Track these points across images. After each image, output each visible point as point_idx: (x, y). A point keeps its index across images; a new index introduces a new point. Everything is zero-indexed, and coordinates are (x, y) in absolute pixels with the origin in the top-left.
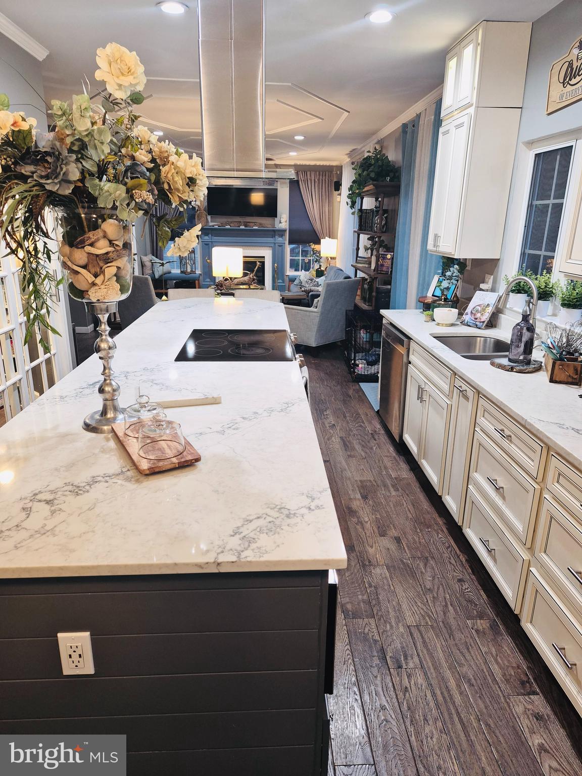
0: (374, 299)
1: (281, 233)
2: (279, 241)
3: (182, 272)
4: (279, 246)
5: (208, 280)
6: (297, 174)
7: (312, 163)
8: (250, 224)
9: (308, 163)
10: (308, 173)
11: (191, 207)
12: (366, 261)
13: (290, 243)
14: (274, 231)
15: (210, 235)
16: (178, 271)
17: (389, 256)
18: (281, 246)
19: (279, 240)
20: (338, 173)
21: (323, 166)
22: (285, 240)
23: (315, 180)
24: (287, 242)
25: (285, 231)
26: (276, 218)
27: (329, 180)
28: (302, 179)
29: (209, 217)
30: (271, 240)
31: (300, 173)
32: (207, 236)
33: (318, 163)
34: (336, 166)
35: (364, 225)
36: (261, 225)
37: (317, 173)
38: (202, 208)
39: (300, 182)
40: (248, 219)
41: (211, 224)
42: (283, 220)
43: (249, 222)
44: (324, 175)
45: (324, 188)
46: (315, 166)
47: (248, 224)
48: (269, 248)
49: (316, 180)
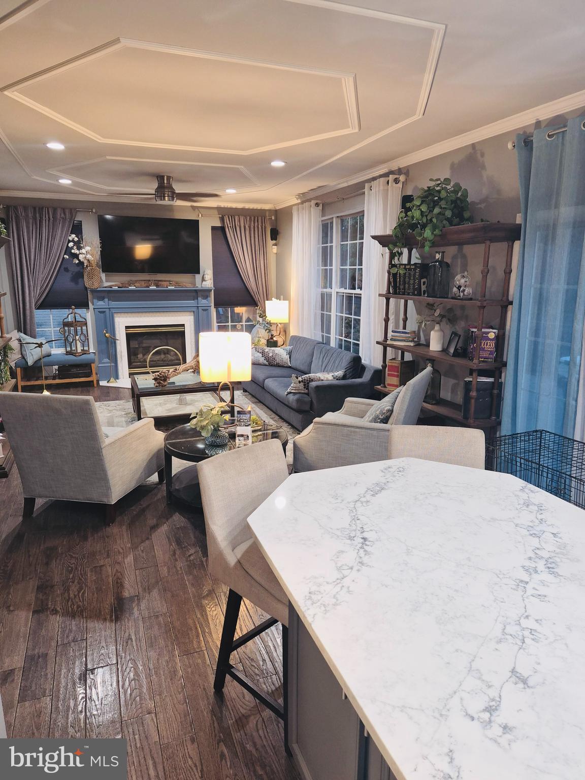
0: (473, 401)
1: (205, 293)
2: (202, 304)
3: (68, 353)
4: (203, 310)
5: (106, 360)
6: (222, 219)
7: (240, 206)
8: (163, 283)
9: (234, 205)
10: (237, 218)
11: (77, 262)
12: (410, 337)
13: (217, 305)
14: (196, 291)
15: (106, 300)
16: (62, 351)
17: (492, 335)
18: (206, 310)
19: (202, 302)
20: (273, 218)
21: (253, 209)
22: (211, 302)
23: (245, 227)
24: (213, 304)
25: (210, 290)
26: (197, 276)
27: (262, 228)
28: (229, 225)
29: (103, 276)
30: (192, 303)
31: (226, 219)
32: (102, 301)
33: (247, 206)
34: (270, 210)
35: (402, 287)
36: (177, 284)
37: (248, 218)
38: (94, 264)
39: (227, 230)
40: (160, 277)
41: (106, 284)
42: (207, 278)
43: (160, 281)
44: (256, 221)
45: (256, 236)
46: (243, 209)
47: (160, 283)
48: (188, 314)
49: (247, 227)
